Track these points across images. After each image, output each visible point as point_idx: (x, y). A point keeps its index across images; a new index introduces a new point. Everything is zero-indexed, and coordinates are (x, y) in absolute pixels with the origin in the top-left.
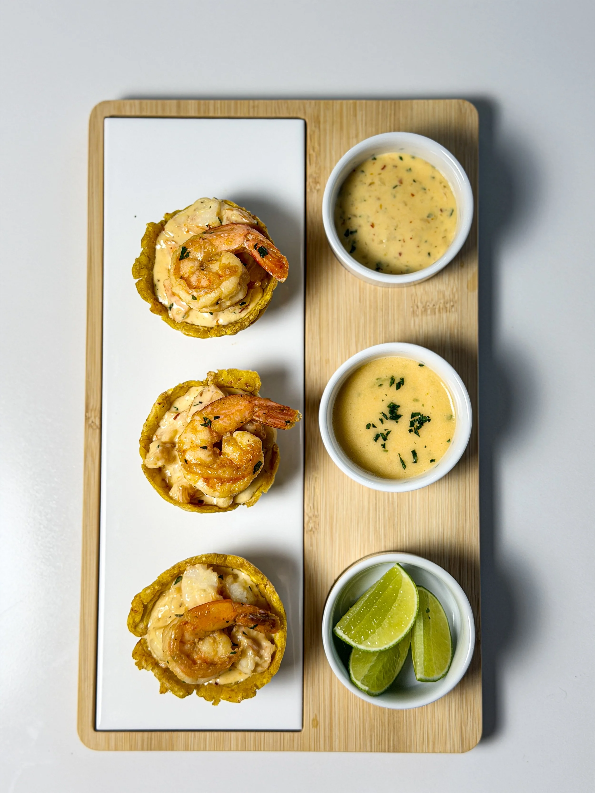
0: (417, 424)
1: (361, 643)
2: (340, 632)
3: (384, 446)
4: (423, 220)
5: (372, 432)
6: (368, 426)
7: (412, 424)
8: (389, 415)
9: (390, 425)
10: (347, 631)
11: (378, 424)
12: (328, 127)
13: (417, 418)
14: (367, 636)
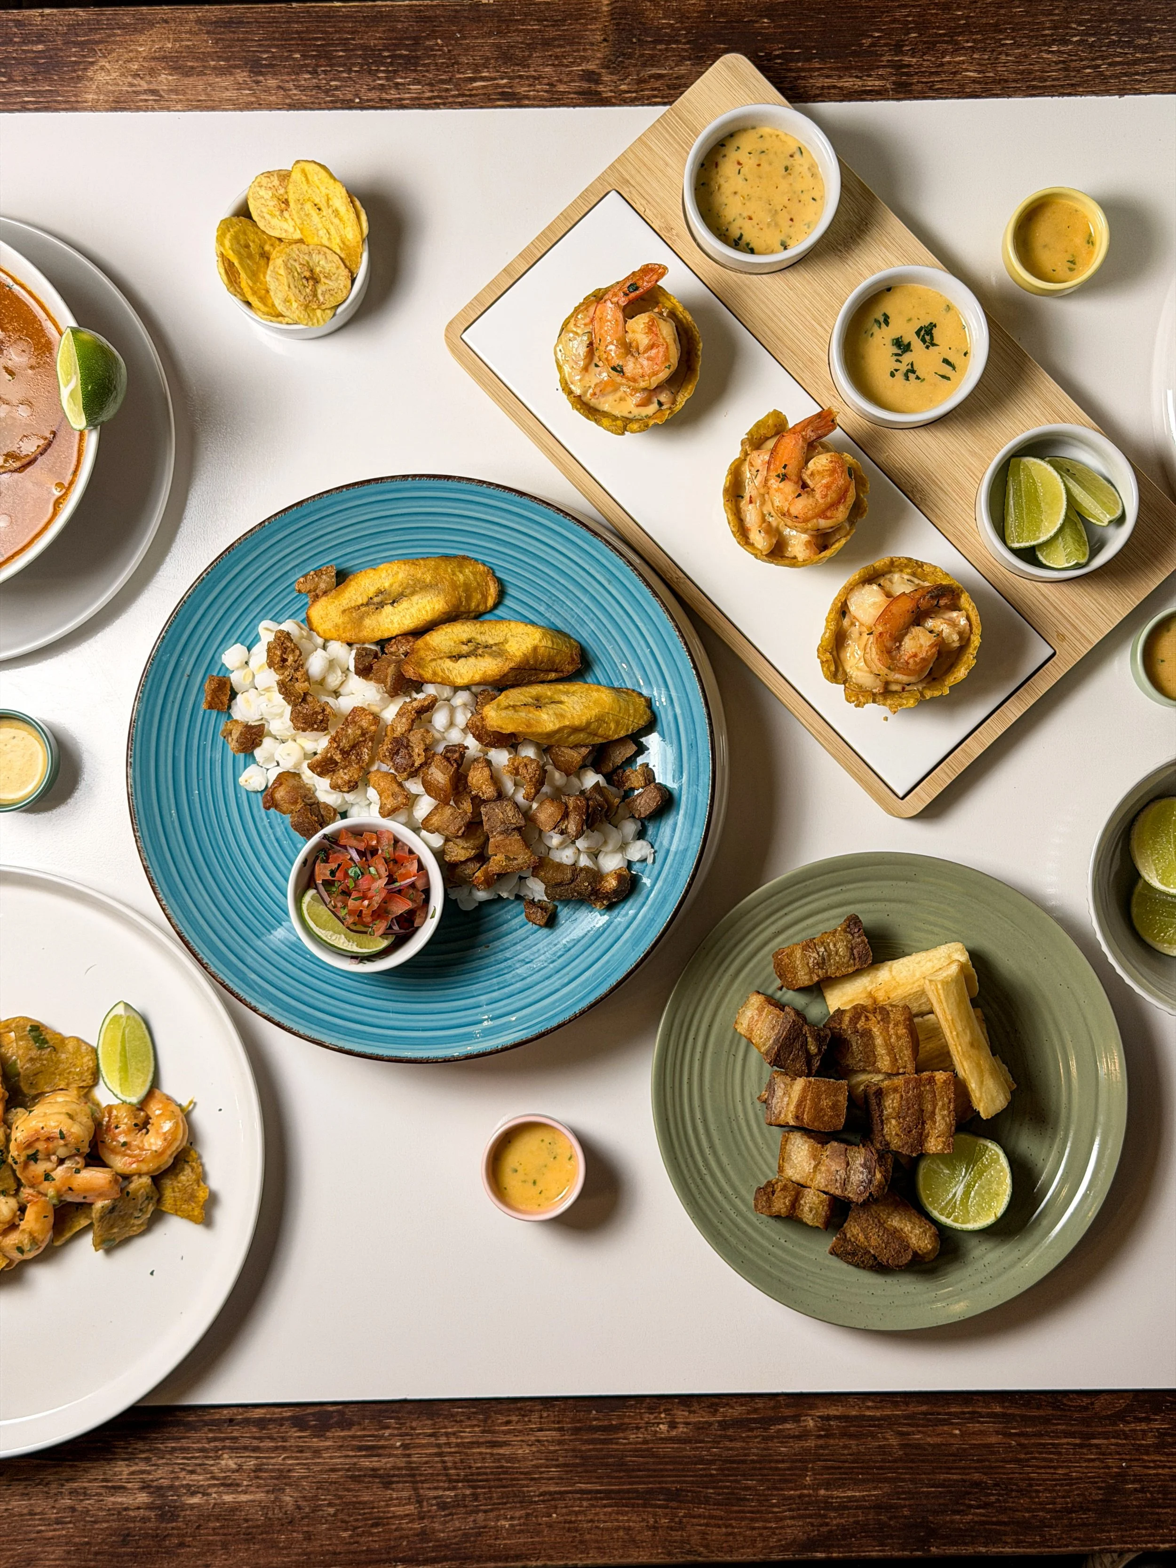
0: (927, 338)
1: (1039, 538)
2: (1016, 545)
3: (918, 378)
4: (784, 177)
5: (899, 376)
6: (892, 375)
7: (924, 341)
8: (899, 352)
9: (907, 358)
10: (1020, 538)
11: (897, 366)
12: (639, 178)
13: (922, 333)
14: (1039, 528)
